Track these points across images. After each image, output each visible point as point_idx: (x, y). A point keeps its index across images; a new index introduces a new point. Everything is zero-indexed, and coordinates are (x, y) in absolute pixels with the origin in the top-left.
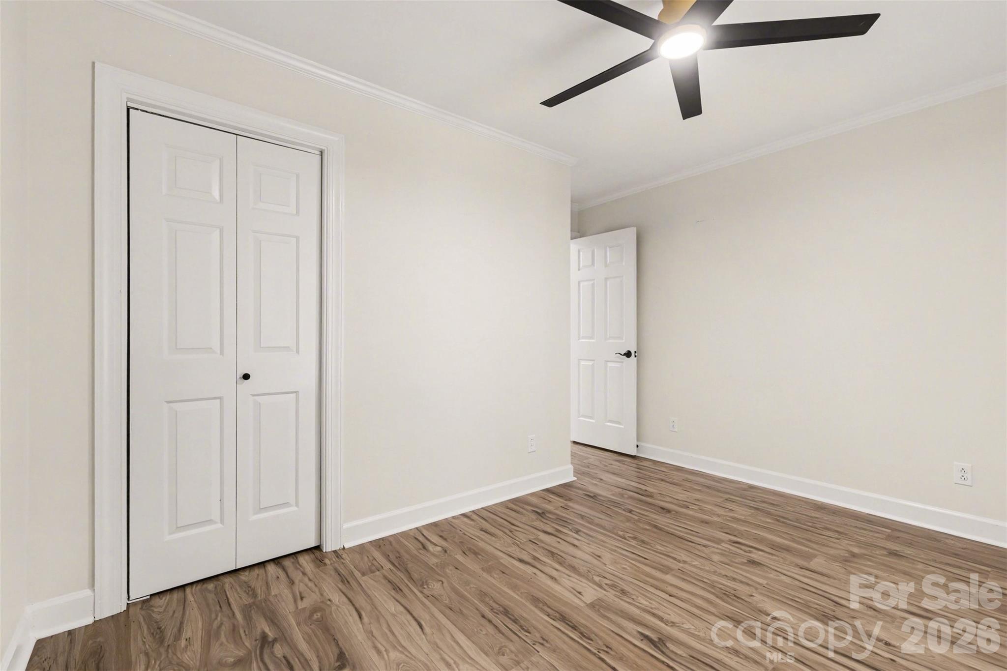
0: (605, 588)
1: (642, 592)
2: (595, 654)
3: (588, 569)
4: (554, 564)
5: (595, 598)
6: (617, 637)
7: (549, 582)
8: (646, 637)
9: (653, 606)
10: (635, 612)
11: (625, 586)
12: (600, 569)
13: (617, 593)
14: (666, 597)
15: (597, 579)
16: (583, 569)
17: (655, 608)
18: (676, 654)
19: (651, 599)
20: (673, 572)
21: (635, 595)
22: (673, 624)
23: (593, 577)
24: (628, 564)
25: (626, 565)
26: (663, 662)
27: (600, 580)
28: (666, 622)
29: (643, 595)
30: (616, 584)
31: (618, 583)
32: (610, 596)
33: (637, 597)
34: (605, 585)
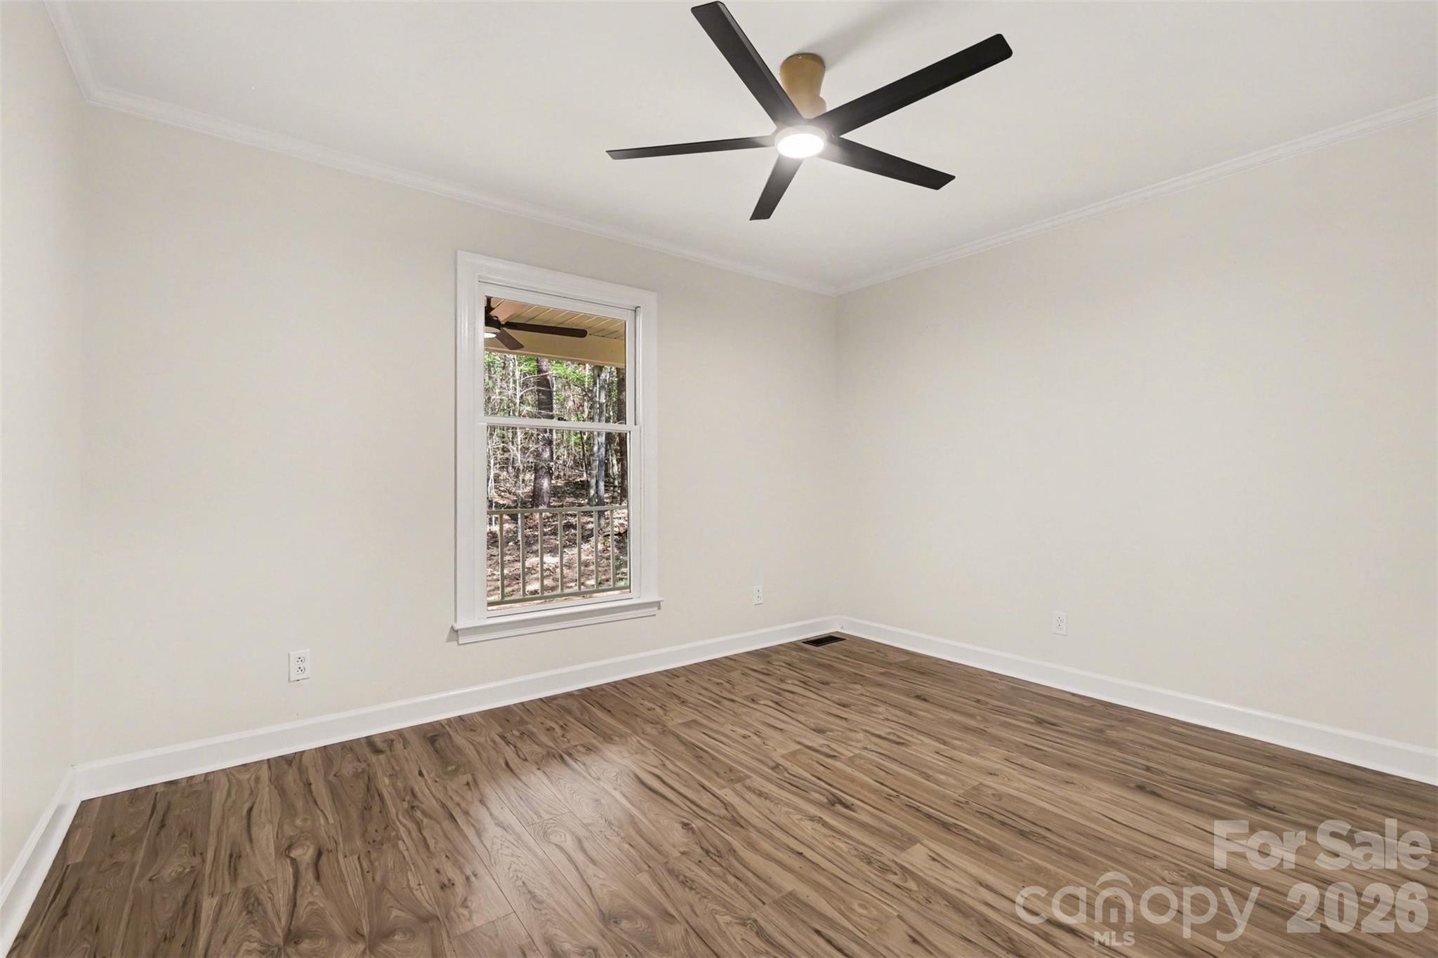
0: (896, 867)
1: (840, 860)
2: (902, 794)
3: (930, 906)
4: (996, 918)
5: (909, 850)
6: (879, 807)
7: (990, 878)
8: (846, 807)
9: (831, 839)
10: (856, 833)
11: (864, 869)
12: (908, 906)
13: (878, 858)
14: (808, 853)
15: (912, 885)
16: (939, 906)
17: (829, 836)
18: (821, 794)
19: (832, 849)
20: (777, 896)
21: (852, 856)
22: (812, 819)
23: (918, 886)
24: (855, 918)
25: (861, 915)
26: (836, 788)
27: (906, 882)
28: (820, 820)
29: (841, 856)
30: (879, 874)
31: (875, 874)
32: (888, 854)
33: (849, 852)
34: (897, 872)
